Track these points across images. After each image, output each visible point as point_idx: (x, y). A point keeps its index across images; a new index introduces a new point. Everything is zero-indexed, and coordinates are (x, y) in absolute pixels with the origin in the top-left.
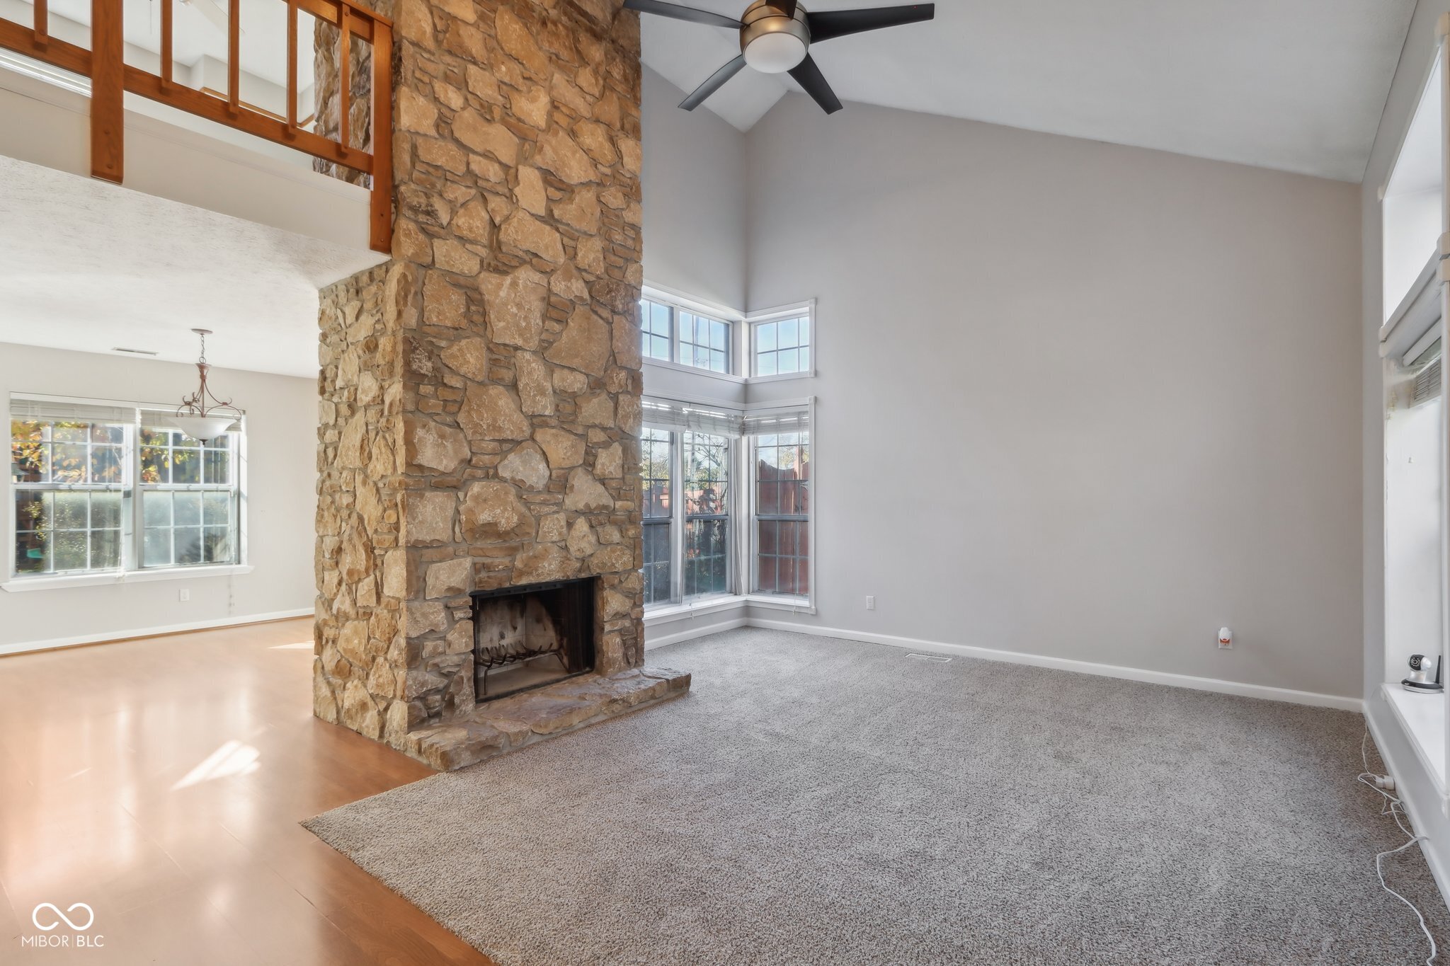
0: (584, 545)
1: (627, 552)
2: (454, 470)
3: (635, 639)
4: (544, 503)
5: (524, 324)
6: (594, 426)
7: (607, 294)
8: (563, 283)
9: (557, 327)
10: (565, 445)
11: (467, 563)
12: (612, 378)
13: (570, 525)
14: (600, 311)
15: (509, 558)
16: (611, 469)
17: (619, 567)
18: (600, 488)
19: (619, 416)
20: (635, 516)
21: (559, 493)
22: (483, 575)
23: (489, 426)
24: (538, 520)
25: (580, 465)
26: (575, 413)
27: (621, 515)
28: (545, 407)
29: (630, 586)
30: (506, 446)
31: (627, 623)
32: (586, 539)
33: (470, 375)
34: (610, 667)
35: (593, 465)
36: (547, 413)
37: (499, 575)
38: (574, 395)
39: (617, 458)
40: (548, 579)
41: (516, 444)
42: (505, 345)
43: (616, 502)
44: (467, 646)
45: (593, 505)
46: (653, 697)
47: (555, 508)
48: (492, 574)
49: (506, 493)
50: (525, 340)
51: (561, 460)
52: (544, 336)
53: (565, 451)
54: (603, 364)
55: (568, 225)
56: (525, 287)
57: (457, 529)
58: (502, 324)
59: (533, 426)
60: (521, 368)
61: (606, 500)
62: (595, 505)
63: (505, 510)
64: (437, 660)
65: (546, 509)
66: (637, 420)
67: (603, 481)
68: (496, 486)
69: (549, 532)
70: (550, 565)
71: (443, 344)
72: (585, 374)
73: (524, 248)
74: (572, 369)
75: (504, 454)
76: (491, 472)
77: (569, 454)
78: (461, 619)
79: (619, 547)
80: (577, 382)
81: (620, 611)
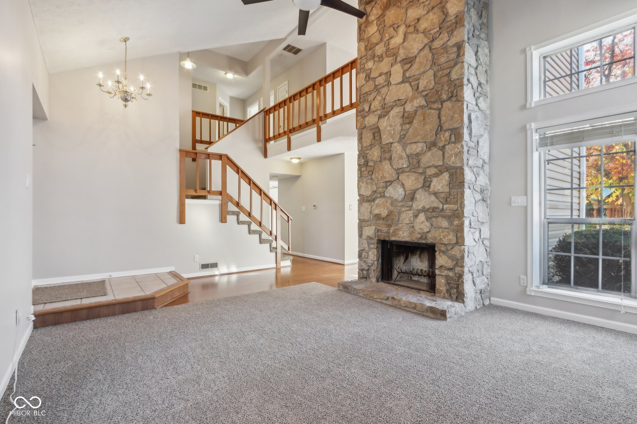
0: (422, 226)
1: (452, 233)
2: (371, 195)
3: (458, 285)
4: (402, 206)
5: (393, 132)
6: (429, 167)
7: (436, 94)
8: (410, 105)
9: (408, 126)
10: (412, 179)
11: (374, 228)
12: (441, 138)
13: (416, 216)
14: (433, 106)
15: (388, 228)
16: (439, 187)
17: (445, 241)
18: (433, 198)
19: (446, 157)
20: (458, 213)
21: (410, 201)
22: (380, 233)
23: (381, 177)
24: (400, 213)
25: (421, 188)
26: (419, 162)
27: (448, 213)
28: (403, 164)
29: (453, 253)
30: (388, 184)
31: (451, 274)
32: (423, 224)
33: (375, 160)
34: (438, 293)
35: (429, 186)
36: (404, 166)
37: (384, 234)
38: (418, 155)
39: (444, 181)
40: (403, 240)
41: (391, 182)
42: (387, 144)
43: (444, 205)
44: (374, 258)
45: (427, 207)
46: (415, 308)
47: (407, 209)
48: (382, 234)
49: (387, 202)
50: (394, 139)
51: (410, 186)
52: (402, 134)
53: (412, 182)
54: (433, 133)
55: (414, 75)
56: (392, 117)
57: (371, 216)
58: (385, 136)
59: (398, 174)
60: (393, 151)
61: (436, 203)
62: (428, 207)
63: (385, 209)
64: (365, 260)
65: (403, 209)
66: (458, 157)
67: (435, 194)
68: (384, 200)
69: (405, 219)
70: (403, 233)
71: (368, 152)
72: (423, 142)
73: (393, 101)
74: (416, 143)
75: (386, 187)
76: (382, 194)
77: (414, 183)
78: (372, 248)
79: (446, 230)
80: (418, 148)
81: (445, 265)
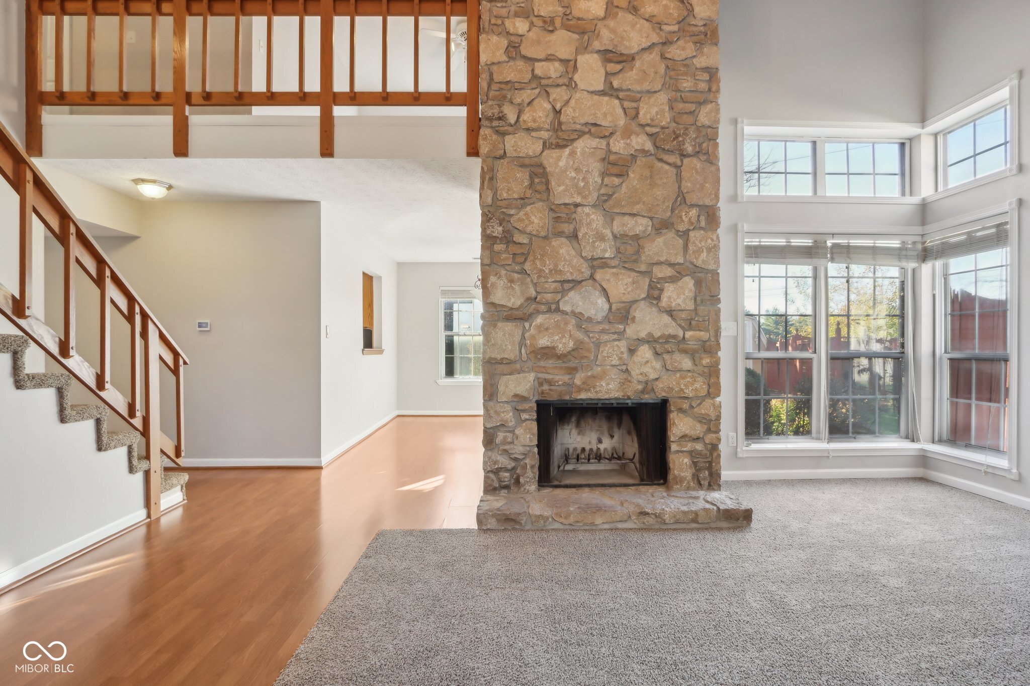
0: (646, 369)
1: (700, 379)
2: (521, 306)
3: (710, 463)
4: (603, 331)
5: (582, 184)
6: (660, 263)
7: (674, 139)
8: (622, 142)
9: (616, 181)
10: (625, 281)
11: (531, 376)
12: (681, 217)
13: (632, 351)
14: (666, 157)
15: (570, 376)
16: (679, 301)
17: (689, 392)
18: (666, 319)
19: (690, 251)
20: (710, 346)
21: (620, 323)
22: (546, 387)
23: (551, 271)
24: (598, 345)
25: (644, 299)
26: (638, 253)
27: (692, 345)
28: (605, 251)
29: (703, 411)
30: (567, 286)
31: (699, 447)
32: (649, 364)
33: (534, 233)
34: (677, 483)
35: (658, 298)
36: (607, 255)
37: (559, 389)
38: (636, 237)
39: (687, 291)
40: (607, 396)
41: (576, 283)
42: (565, 204)
43: (686, 333)
44: (531, 440)
45: (657, 334)
46: (695, 521)
47: (616, 336)
48: (553, 388)
49: (566, 324)
50: (584, 197)
51: (621, 295)
52: (603, 191)
53: (625, 287)
54: (668, 206)
55: (629, 90)
56: (583, 154)
57: (523, 351)
58: (562, 188)
59: (593, 268)
60: (580, 221)
61: (673, 329)
62: (659, 334)
63: (564, 336)
64: (507, 447)
65: (605, 337)
66: (712, 254)
67: (670, 312)
68: (557, 317)
69: (608, 357)
70: (608, 384)
71: (512, 212)
72: (648, 217)
73: (583, 121)
74: (633, 215)
75: (564, 292)
76: (553, 306)
77: (629, 289)
78: (527, 420)
79: (689, 374)
80: (640, 225)
81: (689, 434)
